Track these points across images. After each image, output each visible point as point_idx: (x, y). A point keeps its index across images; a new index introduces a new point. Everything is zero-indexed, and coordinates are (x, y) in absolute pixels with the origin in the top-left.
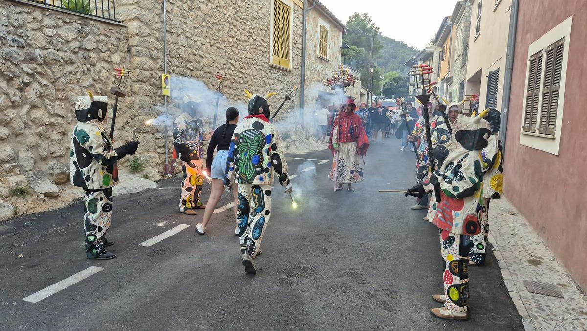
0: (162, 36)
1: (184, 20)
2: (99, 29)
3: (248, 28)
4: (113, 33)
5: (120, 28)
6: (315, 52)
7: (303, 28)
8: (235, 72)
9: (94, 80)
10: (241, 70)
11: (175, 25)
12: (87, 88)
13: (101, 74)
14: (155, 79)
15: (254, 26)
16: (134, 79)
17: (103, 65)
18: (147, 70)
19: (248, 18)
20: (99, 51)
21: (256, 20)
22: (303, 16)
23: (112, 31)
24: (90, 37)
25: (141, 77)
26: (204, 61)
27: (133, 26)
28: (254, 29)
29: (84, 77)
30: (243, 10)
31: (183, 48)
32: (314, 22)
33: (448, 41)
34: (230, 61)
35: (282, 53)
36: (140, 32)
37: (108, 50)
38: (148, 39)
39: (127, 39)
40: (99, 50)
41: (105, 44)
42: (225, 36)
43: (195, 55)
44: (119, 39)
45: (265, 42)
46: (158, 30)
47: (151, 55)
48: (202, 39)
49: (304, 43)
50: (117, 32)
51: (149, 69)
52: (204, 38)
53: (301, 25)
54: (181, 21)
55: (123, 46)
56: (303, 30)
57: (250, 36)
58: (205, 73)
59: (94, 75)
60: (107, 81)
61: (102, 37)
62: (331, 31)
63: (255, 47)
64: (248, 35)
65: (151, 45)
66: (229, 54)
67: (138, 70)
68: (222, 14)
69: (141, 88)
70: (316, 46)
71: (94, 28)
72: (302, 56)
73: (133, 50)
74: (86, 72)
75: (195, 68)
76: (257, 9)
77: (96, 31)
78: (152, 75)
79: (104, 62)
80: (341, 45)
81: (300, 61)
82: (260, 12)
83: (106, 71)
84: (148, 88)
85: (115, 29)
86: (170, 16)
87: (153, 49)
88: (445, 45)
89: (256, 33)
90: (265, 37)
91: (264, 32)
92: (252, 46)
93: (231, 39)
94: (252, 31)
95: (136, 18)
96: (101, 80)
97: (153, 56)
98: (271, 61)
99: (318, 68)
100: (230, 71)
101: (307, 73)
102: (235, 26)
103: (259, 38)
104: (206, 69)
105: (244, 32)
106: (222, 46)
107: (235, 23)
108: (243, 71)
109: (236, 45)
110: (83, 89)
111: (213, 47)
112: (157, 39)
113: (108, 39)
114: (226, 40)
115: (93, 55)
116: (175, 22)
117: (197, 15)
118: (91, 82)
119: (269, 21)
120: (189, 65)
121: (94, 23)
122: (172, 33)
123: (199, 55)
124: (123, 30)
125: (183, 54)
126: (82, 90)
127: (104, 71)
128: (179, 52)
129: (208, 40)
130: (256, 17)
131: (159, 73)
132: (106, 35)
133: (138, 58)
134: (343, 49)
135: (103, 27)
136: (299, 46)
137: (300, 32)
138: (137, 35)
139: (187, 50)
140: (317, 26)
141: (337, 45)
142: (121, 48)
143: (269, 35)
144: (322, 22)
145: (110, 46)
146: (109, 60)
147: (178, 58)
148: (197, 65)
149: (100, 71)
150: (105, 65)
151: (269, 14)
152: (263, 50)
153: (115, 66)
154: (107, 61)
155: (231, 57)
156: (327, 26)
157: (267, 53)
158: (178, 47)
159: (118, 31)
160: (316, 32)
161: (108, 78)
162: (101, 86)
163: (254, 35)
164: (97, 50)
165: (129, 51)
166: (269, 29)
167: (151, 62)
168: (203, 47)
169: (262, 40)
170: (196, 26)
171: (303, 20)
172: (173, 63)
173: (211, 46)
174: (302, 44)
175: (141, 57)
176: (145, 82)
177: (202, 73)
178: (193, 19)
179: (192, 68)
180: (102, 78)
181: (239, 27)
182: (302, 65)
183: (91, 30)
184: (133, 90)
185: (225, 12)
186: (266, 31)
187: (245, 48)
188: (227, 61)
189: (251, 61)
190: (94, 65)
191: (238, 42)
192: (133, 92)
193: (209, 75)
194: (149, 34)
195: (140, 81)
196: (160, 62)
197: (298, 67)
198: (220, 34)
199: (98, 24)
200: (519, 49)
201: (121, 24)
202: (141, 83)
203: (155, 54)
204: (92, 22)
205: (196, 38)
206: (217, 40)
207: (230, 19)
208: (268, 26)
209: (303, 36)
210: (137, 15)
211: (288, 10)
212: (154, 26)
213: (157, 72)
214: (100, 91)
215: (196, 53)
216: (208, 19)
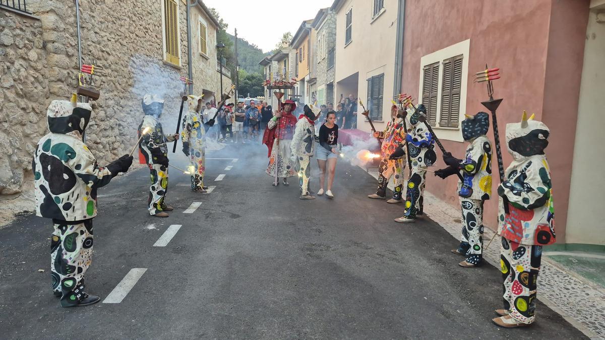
0: (75, 31)
1: (92, 14)
2: (14, 22)
3: (144, 23)
4: (27, 27)
5: (33, 21)
6: (198, 51)
7: (187, 25)
8: (136, 70)
9: (14, 80)
10: (141, 68)
11: (85, 19)
12: (8, 89)
13: (20, 74)
14: (72, 78)
15: (150, 21)
16: (53, 79)
17: (21, 63)
18: (65, 69)
19: (144, 13)
20: (16, 47)
21: (150, 16)
22: (187, 12)
23: (27, 25)
24: (6, 31)
25: (59, 77)
26: (111, 58)
27: (49, 20)
28: (149, 24)
29: (4, 76)
30: (139, 5)
31: (93, 44)
32: (195, 19)
33: (306, 43)
34: (132, 58)
35: (173, 51)
36: (57, 27)
37: (25, 46)
38: (63, 33)
39: (41, 34)
40: (16, 45)
41: (21, 39)
42: (127, 31)
43: (103, 51)
44: (34, 34)
45: (158, 39)
46: (71, 25)
47: (67, 52)
48: (108, 34)
49: (189, 41)
50: (31, 26)
51: (67, 68)
52: (110, 34)
53: (185, 21)
54: (90, 15)
55: (38, 42)
56: (187, 27)
57: (146, 32)
58: (112, 71)
59: (14, 75)
60: (26, 80)
61: (18, 31)
62: (208, 29)
63: (151, 43)
64: (145, 30)
65: (66, 42)
66: (131, 51)
67: (56, 68)
68: (123, 8)
69: (61, 88)
70: (198, 44)
71: (9, 20)
72: (188, 54)
73: (50, 46)
74: (6, 70)
75: (104, 65)
76: (150, 4)
77: (12, 24)
78: (68, 73)
79: (21, 60)
80: (216, 44)
81: (186, 58)
82: (153, 7)
83: (24, 69)
84: (66, 88)
85: (29, 22)
86: (81, 9)
87: (69, 45)
88: (302, 47)
89: (151, 29)
90: (158, 33)
91: (157, 27)
92: (149, 43)
93: (131, 35)
94: (147, 26)
95: (52, 11)
96: (21, 80)
97: (69, 53)
98: (165, 59)
99: (201, 67)
100: (133, 70)
101: (193, 71)
102: (134, 21)
103: (154, 34)
104: (113, 67)
105: (142, 27)
106: (124, 43)
107: (134, 18)
108: (143, 69)
109: (136, 41)
110: (4, 90)
111: (117, 43)
112: (72, 35)
113: (23, 33)
114: (128, 36)
115: (11, 52)
116: (85, 15)
117: (103, 9)
118: (12, 83)
119: (161, 16)
120: (99, 63)
121: (9, 15)
122: (83, 27)
123: (106, 52)
124: (37, 24)
125: (93, 51)
126: (4, 92)
127: (23, 70)
128: (90, 48)
129: (113, 36)
130: (150, 12)
131: (75, 72)
132: (21, 29)
133: (56, 55)
134: (218, 47)
135: (17, 19)
136: (185, 43)
137: (185, 28)
138: (54, 30)
139: (96, 47)
140: (198, 23)
141: (213, 43)
142: (37, 44)
143: (161, 32)
144: (201, 19)
145: (27, 42)
146: (26, 57)
147: (89, 55)
148: (105, 63)
149: (19, 70)
150: (22, 62)
151: (160, 10)
152: (158, 46)
153: (33, 64)
154: (24, 59)
155: (133, 54)
156: (205, 23)
157: (161, 50)
158: (89, 43)
159: (32, 24)
160: (197, 29)
161: (26, 77)
162: (21, 87)
163: (149, 31)
164: (15, 46)
165: (44, 47)
166: (160, 25)
167: (67, 60)
168: (109, 43)
169: (156, 36)
170: (103, 20)
171: (187, 17)
172: (86, 60)
173: (116, 42)
174: (188, 42)
175: (60, 54)
176: (63, 82)
177: (110, 71)
178: (100, 13)
179: (101, 65)
180: (22, 78)
181: (137, 23)
182: (189, 63)
183: (7, 22)
184: (51, 91)
185: (125, 7)
186: (158, 27)
187: (143, 44)
188: (129, 58)
189: (149, 59)
190: (13, 63)
191: (137, 38)
192: (51, 93)
193: (116, 74)
194: (64, 29)
195: (60, 80)
196: (74, 59)
197: (186, 65)
198: (123, 29)
199: (13, 16)
200: (408, 59)
201: (32, 16)
202: (59, 83)
203: (71, 51)
204: (7, 14)
205: (103, 34)
206: (120, 36)
207: (129, 14)
208: (160, 22)
209: (188, 33)
210: (53, 8)
211: (175, 6)
212: (68, 20)
213: (73, 70)
214: (21, 93)
215: (104, 50)
216: (112, 13)
